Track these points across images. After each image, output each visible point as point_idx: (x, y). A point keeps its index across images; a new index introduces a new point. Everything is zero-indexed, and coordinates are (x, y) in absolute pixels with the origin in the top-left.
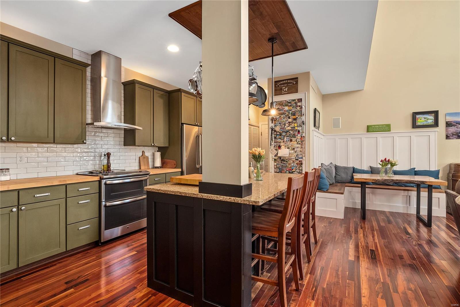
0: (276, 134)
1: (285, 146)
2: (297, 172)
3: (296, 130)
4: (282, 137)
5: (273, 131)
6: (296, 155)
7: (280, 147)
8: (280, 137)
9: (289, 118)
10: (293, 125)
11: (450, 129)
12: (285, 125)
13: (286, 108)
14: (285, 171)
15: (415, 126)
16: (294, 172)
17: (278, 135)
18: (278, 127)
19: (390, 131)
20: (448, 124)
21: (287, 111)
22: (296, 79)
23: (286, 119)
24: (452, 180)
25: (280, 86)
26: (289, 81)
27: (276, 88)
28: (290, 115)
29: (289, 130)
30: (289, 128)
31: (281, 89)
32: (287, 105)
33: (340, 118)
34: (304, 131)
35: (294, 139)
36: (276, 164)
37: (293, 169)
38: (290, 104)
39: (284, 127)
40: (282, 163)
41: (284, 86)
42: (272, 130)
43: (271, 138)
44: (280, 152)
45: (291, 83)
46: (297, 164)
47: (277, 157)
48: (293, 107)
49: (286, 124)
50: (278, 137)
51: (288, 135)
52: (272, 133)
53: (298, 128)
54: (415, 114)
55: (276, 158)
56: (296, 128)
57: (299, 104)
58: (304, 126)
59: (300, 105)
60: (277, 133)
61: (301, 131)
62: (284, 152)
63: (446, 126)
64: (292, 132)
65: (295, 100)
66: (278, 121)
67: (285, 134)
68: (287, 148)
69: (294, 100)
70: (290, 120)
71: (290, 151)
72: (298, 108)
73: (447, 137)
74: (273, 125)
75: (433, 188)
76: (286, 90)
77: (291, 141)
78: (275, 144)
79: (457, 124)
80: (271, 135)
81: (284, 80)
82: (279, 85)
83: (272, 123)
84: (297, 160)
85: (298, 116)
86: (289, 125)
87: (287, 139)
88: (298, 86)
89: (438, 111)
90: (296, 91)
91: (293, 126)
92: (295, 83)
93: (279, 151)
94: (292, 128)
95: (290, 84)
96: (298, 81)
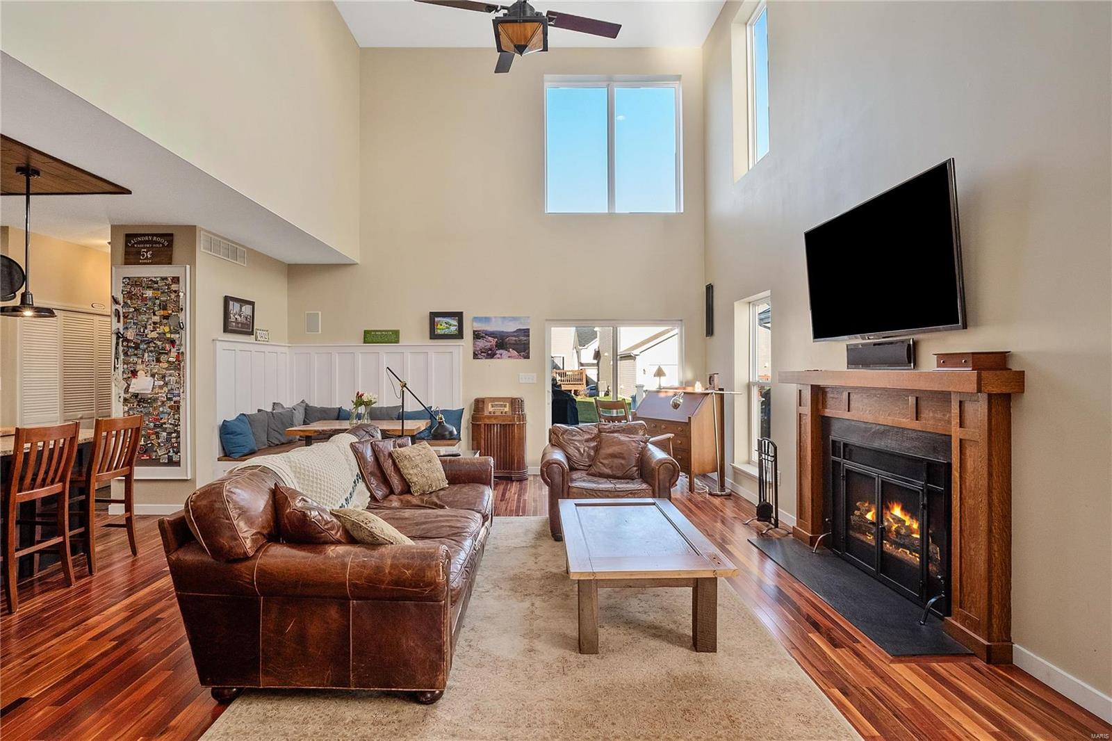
0: (127, 346)
1: (146, 371)
2: (171, 424)
3: (168, 339)
4: (140, 352)
5: (121, 340)
6: (169, 391)
7: (134, 373)
8: (136, 352)
9: (154, 314)
10: (161, 329)
11: (478, 343)
12: (146, 328)
13: (149, 293)
14: (147, 422)
15: (434, 336)
16: (165, 423)
17: (131, 347)
18: (130, 330)
19: (397, 342)
20: (477, 335)
21: (150, 299)
22: (169, 237)
23: (147, 316)
24: (473, 424)
25: (135, 246)
26: (155, 238)
27: (128, 250)
28: (156, 308)
29: (155, 339)
30: (154, 335)
31: (139, 253)
32: (151, 287)
33: (318, 314)
34: (183, 342)
35: (163, 358)
36: (126, 409)
37: (162, 419)
38: (156, 285)
39: (144, 332)
40: (139, 406)
41: (144, 248)
42: (118, 338)
43: (117, 353)
44: (134, 384)
45: (159, 243)
46: (169, 407)
47: (129, 395)
48: (162, 293)
49: (148, 327)
50: (131, 351)
51: (153, 348)
52: (117, 344)
53: (173, 336)
54: (433, 315)
55: (127, 396)
56: (168, 335)
57: (174, 287)
58: (183, 332)
59: (177, 289)
60: (129, 344)
61: (178, 342)
62: (143, 384)
63: (474, 338)
64: (159, 343)
65: (166, 278)
66: (132, 319)
67: (145, 346)
68: (149, 375)
69: (164, 279)
70: (156, 319)
71: (155, 381)
72: (173, 296)
73: (475, 356)
74: (121, 326)
75: (417, 439)
76: (149, 256)
77: (158, 361)
78: (125, 366)
79: (486, 335)
80: (116, 348)
81: (144, 235)
82: (135, 243)
83: (119, 321)
84: (170, 399)
85: (173, 311)
86: (155, 329)
87: (149, 356)
88: (172, 251)
89: (462, 313)
90: (169, 262)
91: (162, 331)
92: (166, 244)
93: (134, 381)
94: (159, 334)
95: (158, 245)
96: (172, 240)
